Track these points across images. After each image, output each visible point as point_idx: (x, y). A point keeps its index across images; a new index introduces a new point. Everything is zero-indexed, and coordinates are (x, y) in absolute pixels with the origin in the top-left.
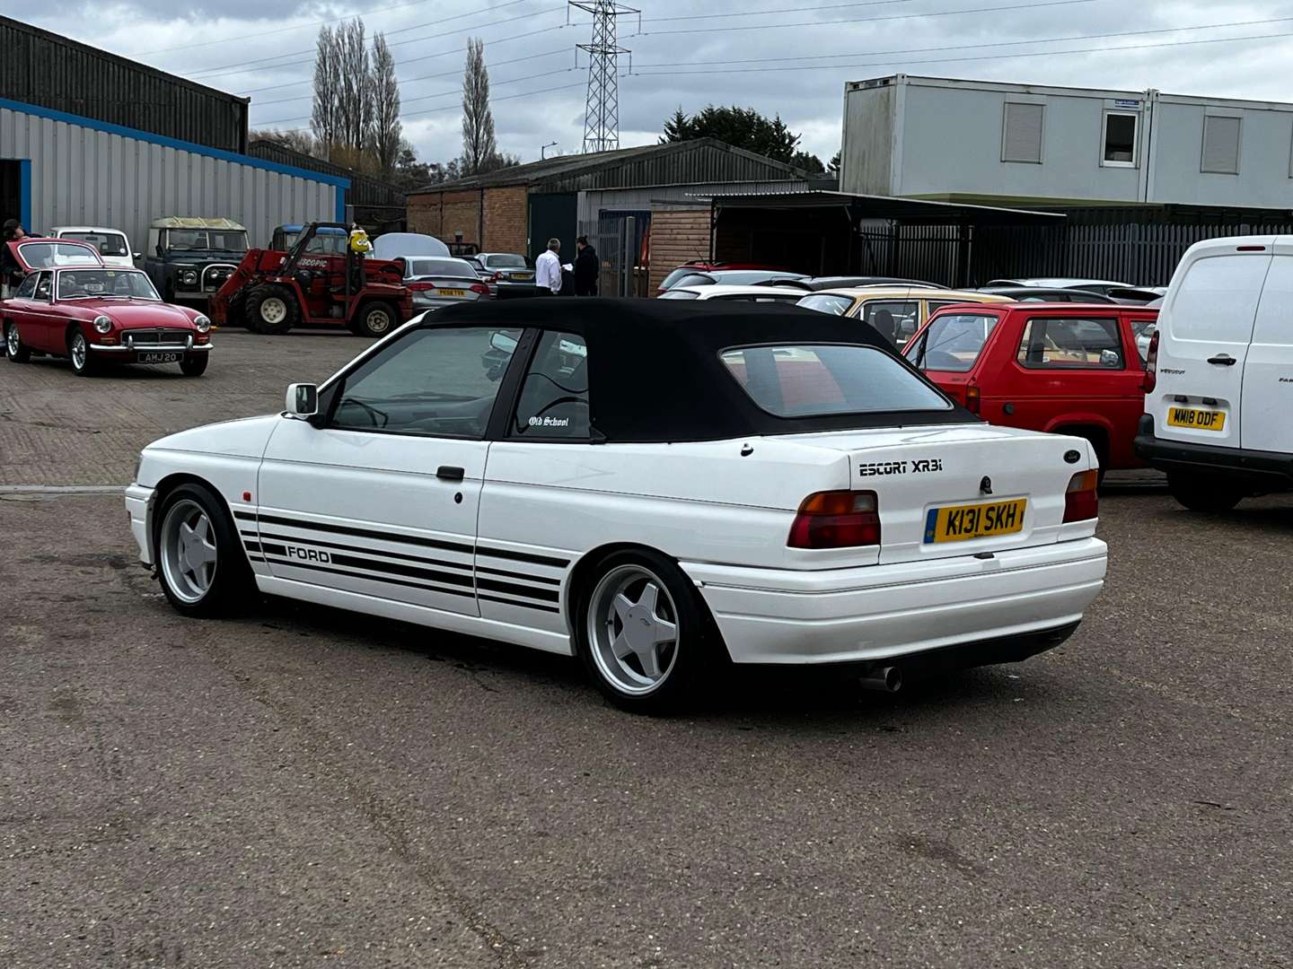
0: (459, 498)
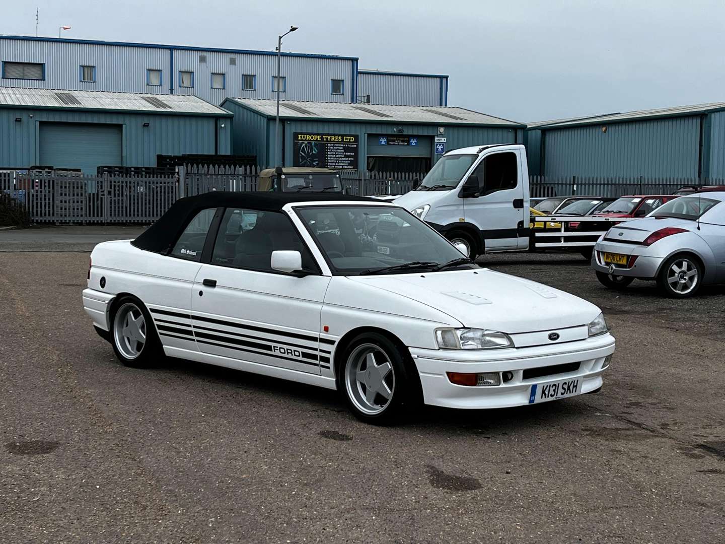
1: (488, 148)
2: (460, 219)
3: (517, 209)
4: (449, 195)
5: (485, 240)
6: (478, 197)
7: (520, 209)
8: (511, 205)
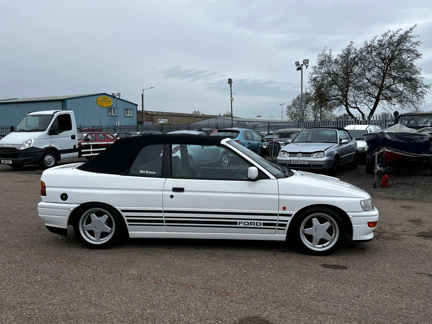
1: (57, 112)
2: (49, 145)
3: (73, 140)
4: (43, 134)
5: (61, 155)
6: (58, 134)
7: (74, 140)
8: (71, 138)
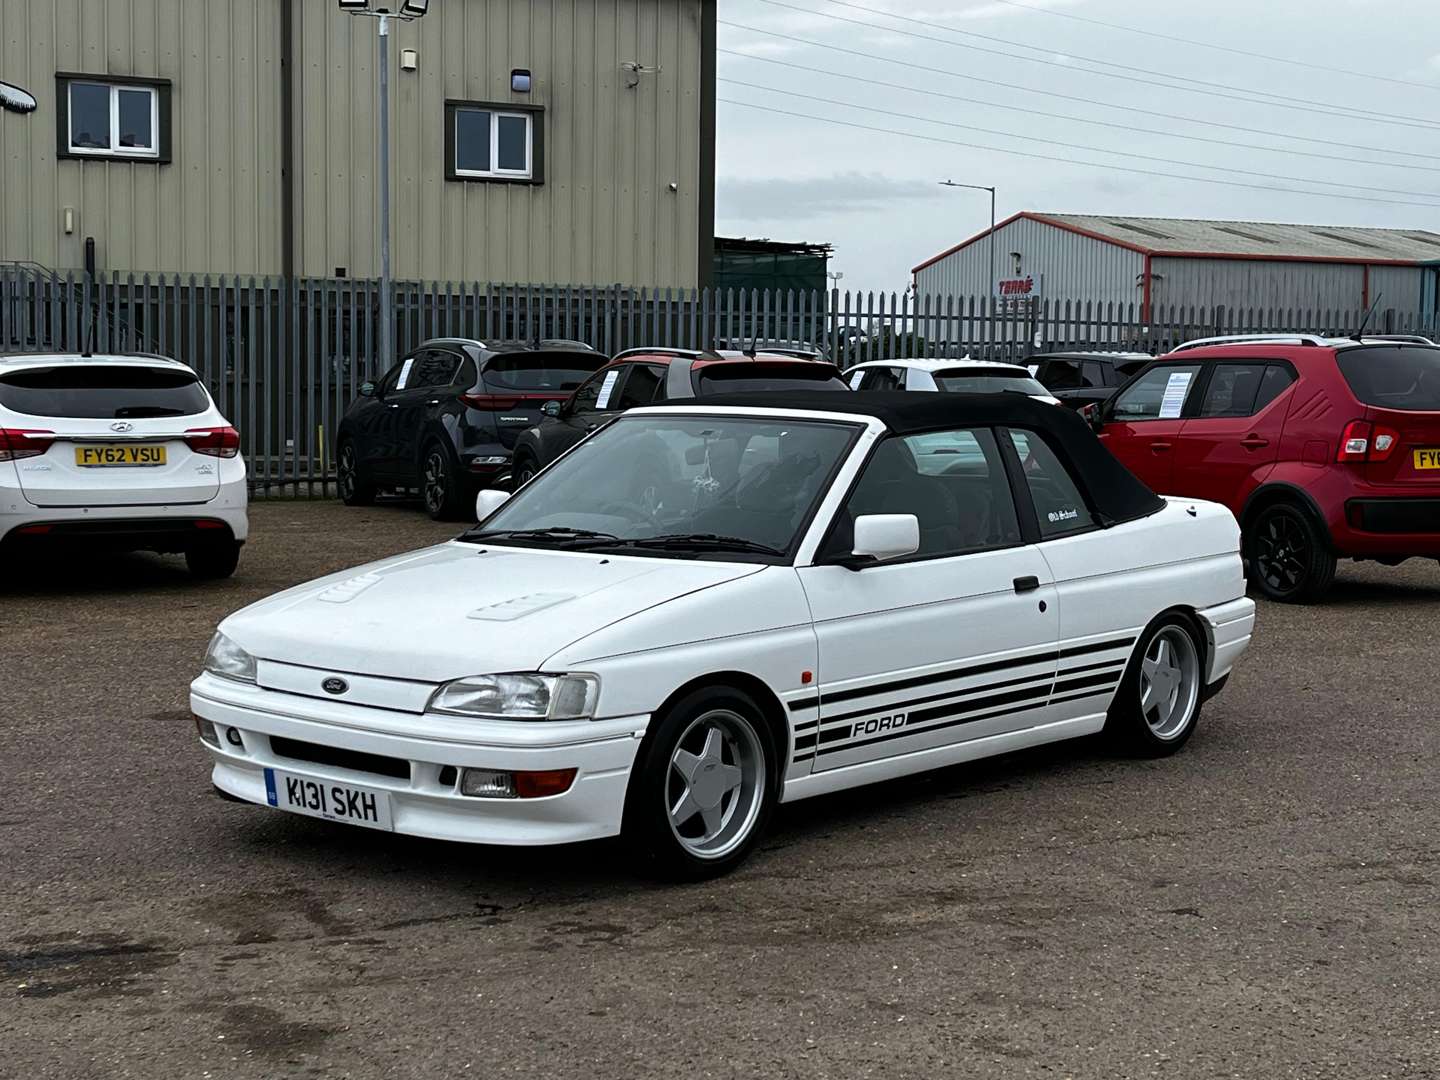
0: (1042, 606)
